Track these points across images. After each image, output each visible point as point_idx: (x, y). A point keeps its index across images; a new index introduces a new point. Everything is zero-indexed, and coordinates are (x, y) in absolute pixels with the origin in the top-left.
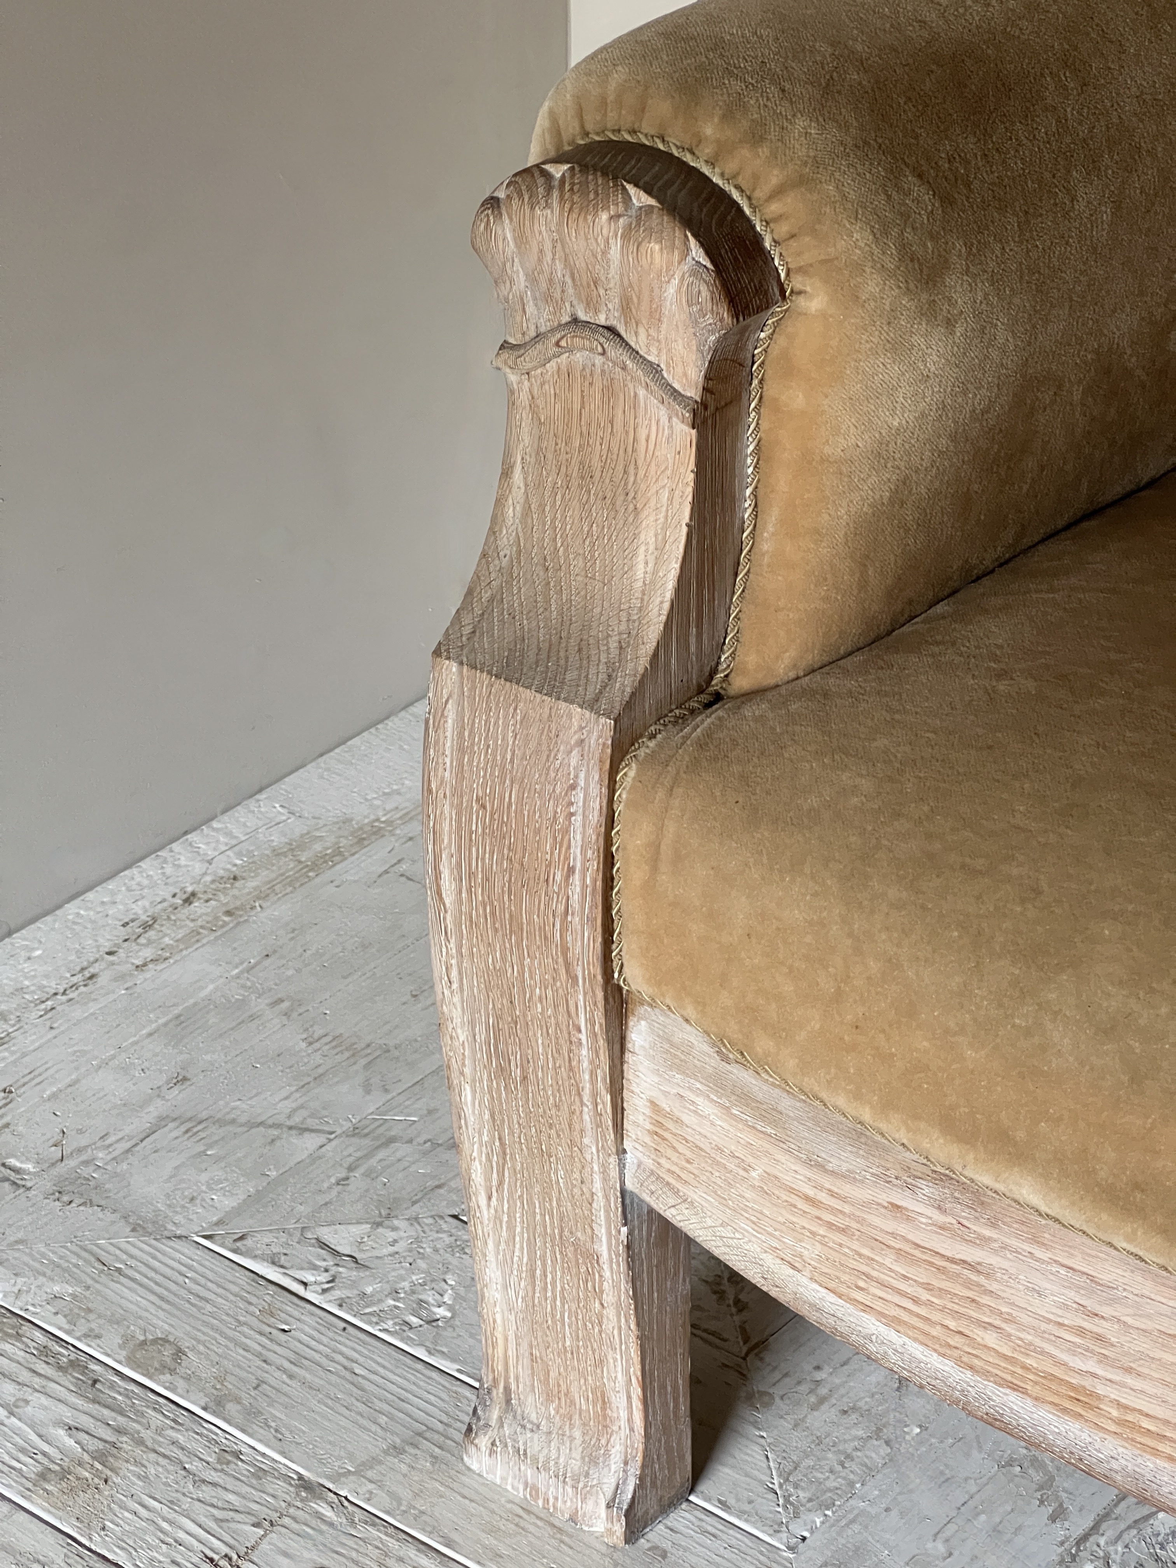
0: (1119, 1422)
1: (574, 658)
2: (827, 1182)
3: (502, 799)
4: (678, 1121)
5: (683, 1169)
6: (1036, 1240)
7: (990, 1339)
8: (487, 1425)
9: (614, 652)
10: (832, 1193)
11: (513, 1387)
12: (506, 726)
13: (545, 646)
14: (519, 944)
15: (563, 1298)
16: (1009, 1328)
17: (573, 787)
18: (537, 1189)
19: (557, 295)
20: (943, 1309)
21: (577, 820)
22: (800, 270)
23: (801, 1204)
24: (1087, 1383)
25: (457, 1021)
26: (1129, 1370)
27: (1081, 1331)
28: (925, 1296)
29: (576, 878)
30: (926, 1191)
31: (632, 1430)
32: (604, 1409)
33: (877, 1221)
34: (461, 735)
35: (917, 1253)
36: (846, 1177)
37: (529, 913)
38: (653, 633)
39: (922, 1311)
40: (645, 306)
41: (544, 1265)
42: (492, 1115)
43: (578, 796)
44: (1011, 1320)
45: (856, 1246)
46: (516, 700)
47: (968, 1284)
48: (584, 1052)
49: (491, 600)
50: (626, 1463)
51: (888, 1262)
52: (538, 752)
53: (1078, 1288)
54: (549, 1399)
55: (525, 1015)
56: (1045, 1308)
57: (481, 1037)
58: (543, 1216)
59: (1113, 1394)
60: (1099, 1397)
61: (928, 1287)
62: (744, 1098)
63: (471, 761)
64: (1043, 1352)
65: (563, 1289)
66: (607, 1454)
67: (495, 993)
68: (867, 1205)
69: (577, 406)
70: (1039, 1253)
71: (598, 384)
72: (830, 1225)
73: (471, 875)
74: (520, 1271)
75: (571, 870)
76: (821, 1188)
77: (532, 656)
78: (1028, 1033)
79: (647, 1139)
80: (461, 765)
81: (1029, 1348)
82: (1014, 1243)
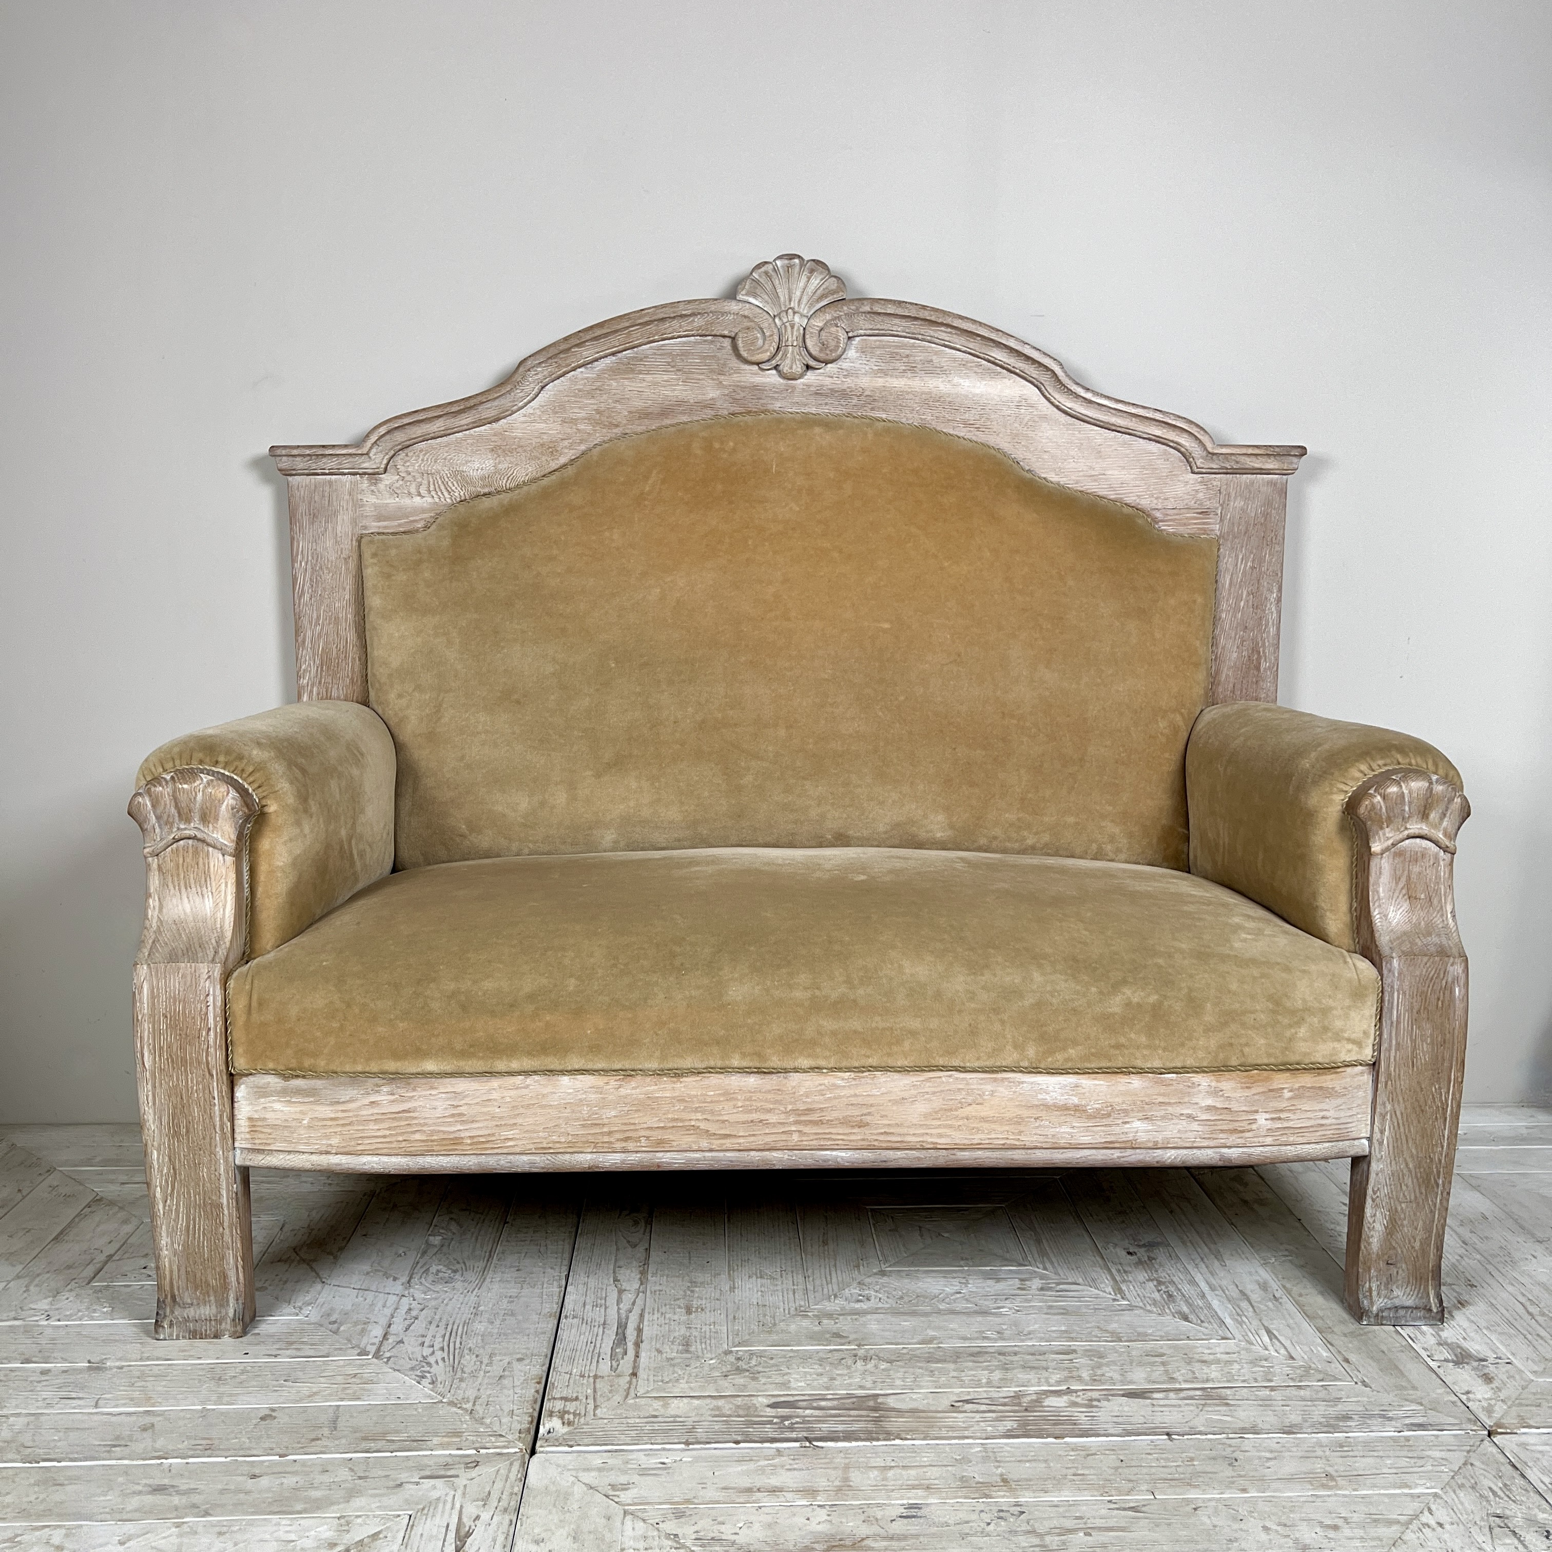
0: (471, 1144)
1: (199, 949)
2: (341, 1107)
3: (175, 1010)
4: (264, 1119)
5: (267, 1139)
6: (432, 1088)
7: (418, 1136)
8: (165, 1316)
9: (215, 944)
10: (343, 1111)
11: (176, 1293)
12: (174, 980)
13: (185, 949)
14: (186, 1070)
15: (204, 1234)
16: (424, 1128)
17: (208, 995)
18: (193, 1184)
19: (171, 820)
20: (396, 1135)
21: (211, 1008)
22: (264, 797)
23: (329, 1123)
24: (457, 1135)
25: (151, 1121)
26: (473, 1122)
27: (453, 1115)
28: (388, 1133)
29: (212, 1033)
30: (385, 1090)
31: (239, 1283)
32: (224, 1280)
33: (364, 1113)
34: (152, 992)
35: (383, 1117)
36: (351, 1101)
37: (191, 1054)
38: (229, 934)
39: (388, 1140)
40: (212, 815)
41: (194, 1222)
42: (170, 1159)
43: (211, 998)
44: (426, 1124)
45: (356, 1128)
46: (179, 969)
47: (407, 1119)
48: (217, 1108)
49: (154, 942)
50: (237, 1300)
51: (371, 1127)
52: (191, 986)
53: (448, 1099)
54: (196, 1288)
55: (188, 1101)
56: (439, 1113)
57: (165, 1120)
58: (195, 1196)
59: (468, 1134)
60: (462, 1138)
61: (389, 1129)
62: (298, 1092)
63: (158, 1001)
64: (439, 1131)
65: (204, 1229)
66: (228, 1301)
67: (173, 1098)
68: (360, 1108)
69: (181, 862)
70: (434, 1092)
71: (191, 851)
72: (343, 1125)
73: (161, 1048)
74: (181, 1231)
75: (209, 1029)
76: (337, 1111)
77: (180, 952)
78: (423, 1008)
79: (248, 1136)
80: (153, 1004)
81: (433, 1133)
82: (424, 1093)
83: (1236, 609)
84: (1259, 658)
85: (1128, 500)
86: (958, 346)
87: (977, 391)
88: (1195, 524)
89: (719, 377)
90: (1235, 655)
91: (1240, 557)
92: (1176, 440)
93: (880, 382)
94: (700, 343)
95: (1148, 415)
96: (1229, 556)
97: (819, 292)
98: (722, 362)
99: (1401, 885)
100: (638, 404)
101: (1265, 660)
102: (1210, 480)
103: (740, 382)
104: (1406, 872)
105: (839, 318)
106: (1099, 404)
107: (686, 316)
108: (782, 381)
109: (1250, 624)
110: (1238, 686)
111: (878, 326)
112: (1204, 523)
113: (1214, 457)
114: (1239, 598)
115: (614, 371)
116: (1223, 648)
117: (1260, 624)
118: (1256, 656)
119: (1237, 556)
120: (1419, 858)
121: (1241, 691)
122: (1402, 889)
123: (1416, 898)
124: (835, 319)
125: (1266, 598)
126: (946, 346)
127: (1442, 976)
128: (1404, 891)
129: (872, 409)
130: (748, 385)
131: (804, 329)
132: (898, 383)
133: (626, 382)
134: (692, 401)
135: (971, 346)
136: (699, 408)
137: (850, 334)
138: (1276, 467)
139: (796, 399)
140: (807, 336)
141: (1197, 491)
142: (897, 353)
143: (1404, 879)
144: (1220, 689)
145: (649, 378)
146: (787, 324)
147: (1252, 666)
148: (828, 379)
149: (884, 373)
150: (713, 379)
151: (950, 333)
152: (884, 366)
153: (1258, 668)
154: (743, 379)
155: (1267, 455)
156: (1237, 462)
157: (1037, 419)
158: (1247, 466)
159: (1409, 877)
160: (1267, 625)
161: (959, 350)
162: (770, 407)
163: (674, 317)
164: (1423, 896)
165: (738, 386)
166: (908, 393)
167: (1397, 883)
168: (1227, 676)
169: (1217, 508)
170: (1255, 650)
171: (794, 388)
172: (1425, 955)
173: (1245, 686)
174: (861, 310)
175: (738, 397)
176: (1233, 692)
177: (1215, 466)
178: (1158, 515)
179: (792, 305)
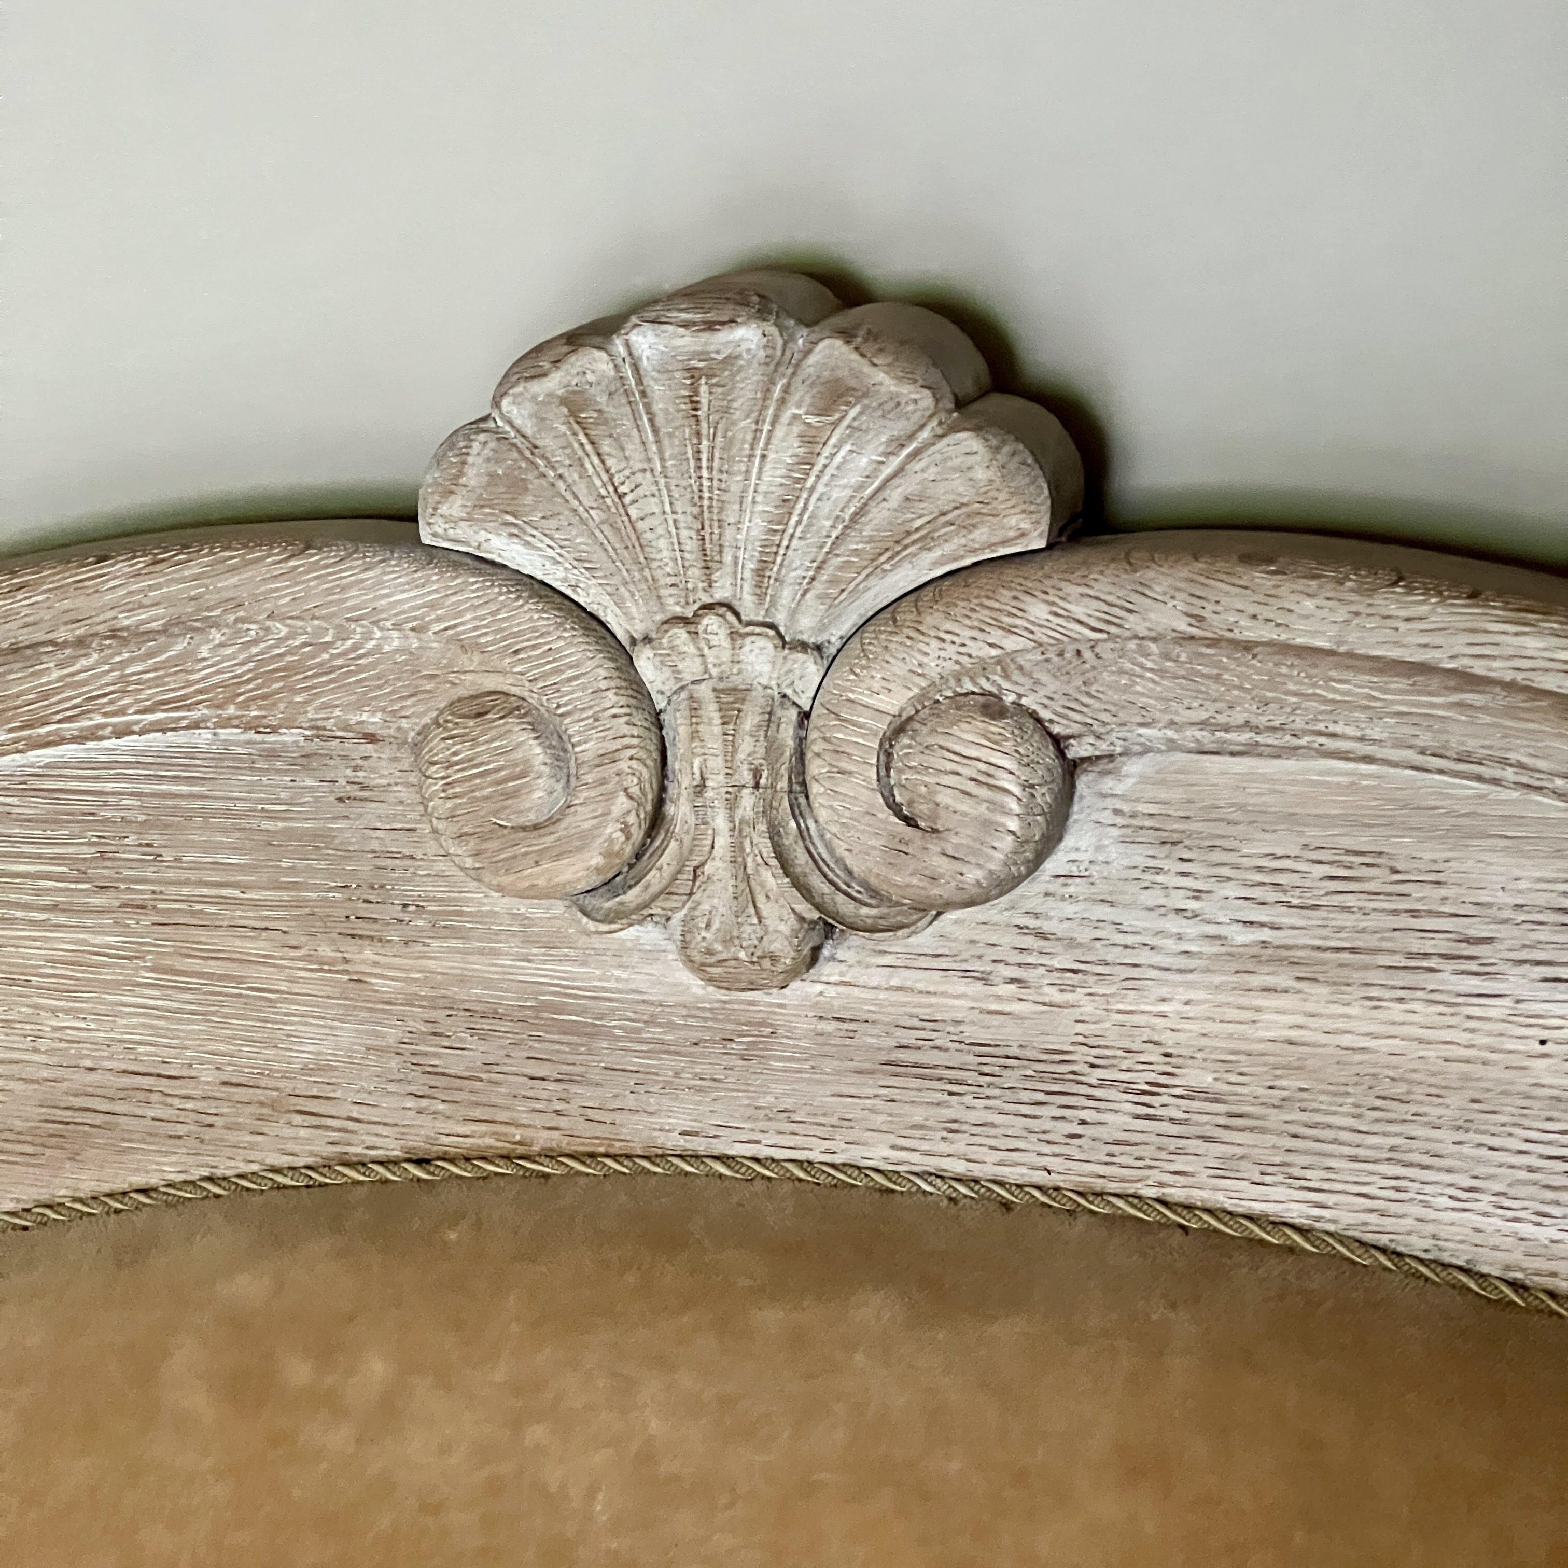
89: (350, 949)
94: (246, 764)
97: (879, 515)
98: (364, 868)
103: (462, 980)
107: (140, 635)
108: (695, 985)
130: (510, 1001)
131: (805, 716)
134: (208, 1076)
136: (245, 1117)
139: (776, 1092)
140: (815, 767)
146: (704, 691)
148: (961, 986)
150: (323, 965)
154: (480, 966)
163: (81, 642)
165: (451, 1006)
174: (1133, 623)
175: (455, 1064)
179: (720, 593)
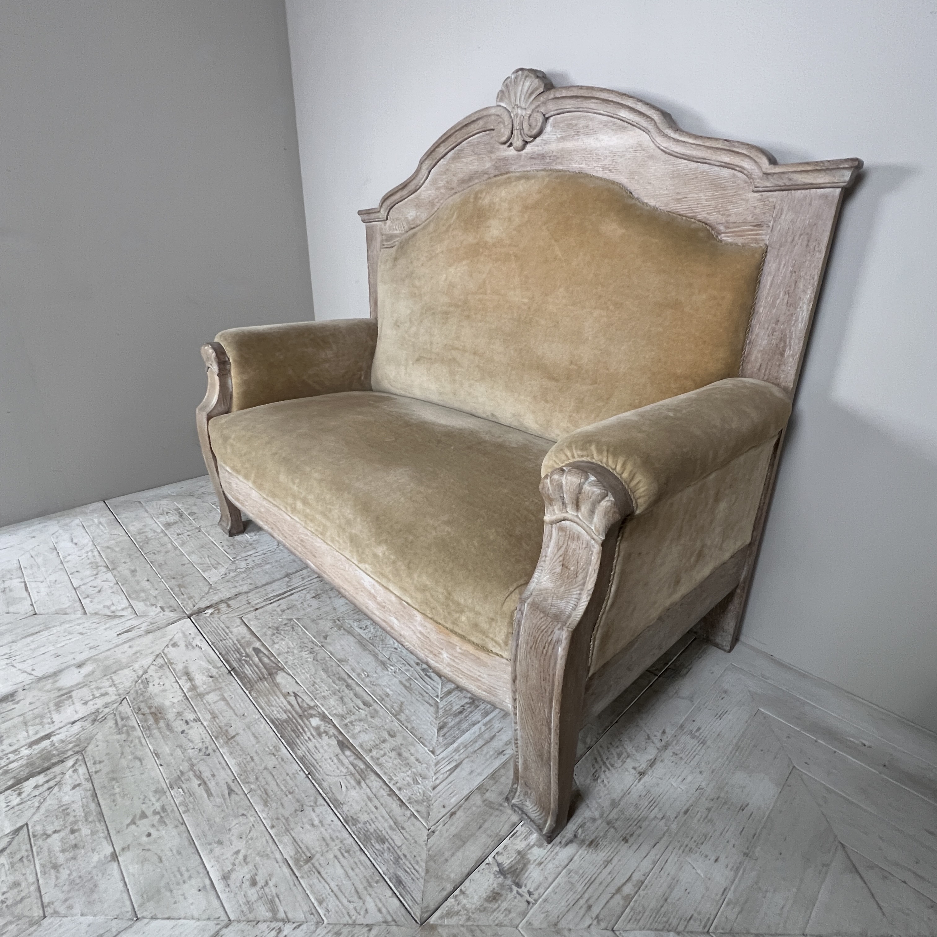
83: (773, 305)
84: (785, 347)
85: (700, 217)
86: (601, 112)
87: (612, 143)
88: (750, 235)
89: (491, 155)
90: (765, 342)
91: (783, 262)
92: (739, 164)
93: (561, 145)
94: (485, 136)
95: (717, 146)
96: (774, 262)
97: (530, 90)
99: (560, 553)
100: (461, 176)
101: (790, 348)
102: (768, 197)
103: (498, 156)
104: (565, 546)
105: (539, 106)
106: (683, 142)
107: (475, 121)
108: (515, 153)
109: (782, 319)
110: (764, 367)
111: (560, 107)
112: (757, 234)
113: (769, 177)
114: (776, 298)
115: (453, 159)
116: (757, 335)
117: (790, 320)
118: (782, 345)
119: (780, 264)
120: (576, 539)
121: (766, 370)
122: (561, 556)
123: (567, 567)
124: (537, 107)
125: (800, 298)
126: (595, 113)
127: (549, 633)
128: (561, 559)
129: (556, 164)
130: (501, 157)
132: (569, 145)
133: (457, 164)
134: (480, 171)
135: (608, 110)
136: (483, 174)
137: (547, 116)
138: (827, 181)
139: (522, 163)
140: (524, 122)
141: (755, 207)
142: (571, 124)
143: (563, 549)
144: (749, 366)
145: (464, 160)
147: (778, 352)
148: (536, 148)
149: (563, 139)
150: (488, 157)
151: (597, 103)
152: (564, 134)
153: (782, 355)
154: (500, 154)
155: (817, 170)
156: (790, 180)
157: (646, 159)
158: (799, 183)
159: (567, 549)
160: (796, 321)
161: (602, 114)
162: (511, 170)
164: (572, 568)
165: (498, 159)
166: (574, 150)
167: (558, 550)
168: (756, 358)
169: (770, 222)
170: (783, 339)
171: (520, 156)
172: (544, 612)
173: (769, 367)
175: (497, 165)
176: (759, 370)
177: (769, 185)
178: (722, 228)
